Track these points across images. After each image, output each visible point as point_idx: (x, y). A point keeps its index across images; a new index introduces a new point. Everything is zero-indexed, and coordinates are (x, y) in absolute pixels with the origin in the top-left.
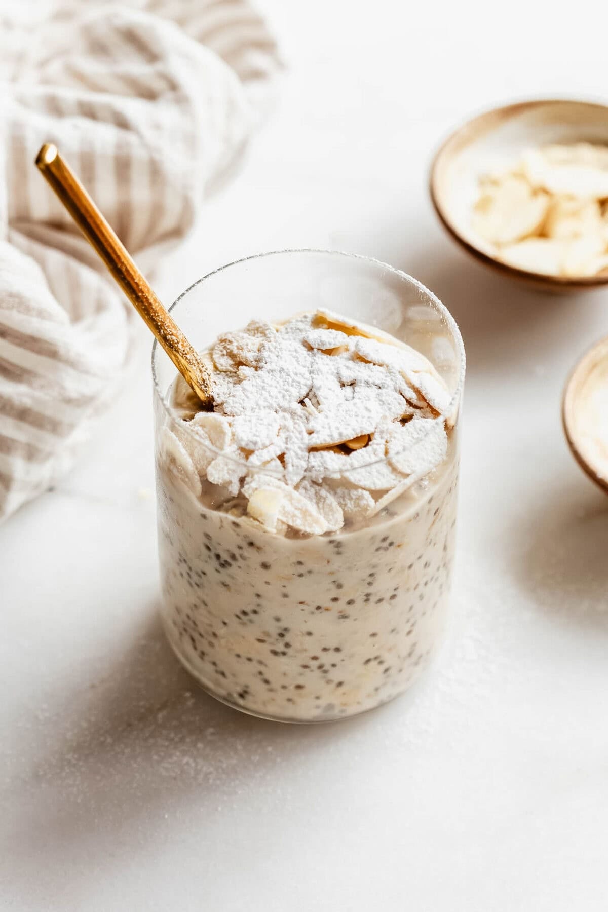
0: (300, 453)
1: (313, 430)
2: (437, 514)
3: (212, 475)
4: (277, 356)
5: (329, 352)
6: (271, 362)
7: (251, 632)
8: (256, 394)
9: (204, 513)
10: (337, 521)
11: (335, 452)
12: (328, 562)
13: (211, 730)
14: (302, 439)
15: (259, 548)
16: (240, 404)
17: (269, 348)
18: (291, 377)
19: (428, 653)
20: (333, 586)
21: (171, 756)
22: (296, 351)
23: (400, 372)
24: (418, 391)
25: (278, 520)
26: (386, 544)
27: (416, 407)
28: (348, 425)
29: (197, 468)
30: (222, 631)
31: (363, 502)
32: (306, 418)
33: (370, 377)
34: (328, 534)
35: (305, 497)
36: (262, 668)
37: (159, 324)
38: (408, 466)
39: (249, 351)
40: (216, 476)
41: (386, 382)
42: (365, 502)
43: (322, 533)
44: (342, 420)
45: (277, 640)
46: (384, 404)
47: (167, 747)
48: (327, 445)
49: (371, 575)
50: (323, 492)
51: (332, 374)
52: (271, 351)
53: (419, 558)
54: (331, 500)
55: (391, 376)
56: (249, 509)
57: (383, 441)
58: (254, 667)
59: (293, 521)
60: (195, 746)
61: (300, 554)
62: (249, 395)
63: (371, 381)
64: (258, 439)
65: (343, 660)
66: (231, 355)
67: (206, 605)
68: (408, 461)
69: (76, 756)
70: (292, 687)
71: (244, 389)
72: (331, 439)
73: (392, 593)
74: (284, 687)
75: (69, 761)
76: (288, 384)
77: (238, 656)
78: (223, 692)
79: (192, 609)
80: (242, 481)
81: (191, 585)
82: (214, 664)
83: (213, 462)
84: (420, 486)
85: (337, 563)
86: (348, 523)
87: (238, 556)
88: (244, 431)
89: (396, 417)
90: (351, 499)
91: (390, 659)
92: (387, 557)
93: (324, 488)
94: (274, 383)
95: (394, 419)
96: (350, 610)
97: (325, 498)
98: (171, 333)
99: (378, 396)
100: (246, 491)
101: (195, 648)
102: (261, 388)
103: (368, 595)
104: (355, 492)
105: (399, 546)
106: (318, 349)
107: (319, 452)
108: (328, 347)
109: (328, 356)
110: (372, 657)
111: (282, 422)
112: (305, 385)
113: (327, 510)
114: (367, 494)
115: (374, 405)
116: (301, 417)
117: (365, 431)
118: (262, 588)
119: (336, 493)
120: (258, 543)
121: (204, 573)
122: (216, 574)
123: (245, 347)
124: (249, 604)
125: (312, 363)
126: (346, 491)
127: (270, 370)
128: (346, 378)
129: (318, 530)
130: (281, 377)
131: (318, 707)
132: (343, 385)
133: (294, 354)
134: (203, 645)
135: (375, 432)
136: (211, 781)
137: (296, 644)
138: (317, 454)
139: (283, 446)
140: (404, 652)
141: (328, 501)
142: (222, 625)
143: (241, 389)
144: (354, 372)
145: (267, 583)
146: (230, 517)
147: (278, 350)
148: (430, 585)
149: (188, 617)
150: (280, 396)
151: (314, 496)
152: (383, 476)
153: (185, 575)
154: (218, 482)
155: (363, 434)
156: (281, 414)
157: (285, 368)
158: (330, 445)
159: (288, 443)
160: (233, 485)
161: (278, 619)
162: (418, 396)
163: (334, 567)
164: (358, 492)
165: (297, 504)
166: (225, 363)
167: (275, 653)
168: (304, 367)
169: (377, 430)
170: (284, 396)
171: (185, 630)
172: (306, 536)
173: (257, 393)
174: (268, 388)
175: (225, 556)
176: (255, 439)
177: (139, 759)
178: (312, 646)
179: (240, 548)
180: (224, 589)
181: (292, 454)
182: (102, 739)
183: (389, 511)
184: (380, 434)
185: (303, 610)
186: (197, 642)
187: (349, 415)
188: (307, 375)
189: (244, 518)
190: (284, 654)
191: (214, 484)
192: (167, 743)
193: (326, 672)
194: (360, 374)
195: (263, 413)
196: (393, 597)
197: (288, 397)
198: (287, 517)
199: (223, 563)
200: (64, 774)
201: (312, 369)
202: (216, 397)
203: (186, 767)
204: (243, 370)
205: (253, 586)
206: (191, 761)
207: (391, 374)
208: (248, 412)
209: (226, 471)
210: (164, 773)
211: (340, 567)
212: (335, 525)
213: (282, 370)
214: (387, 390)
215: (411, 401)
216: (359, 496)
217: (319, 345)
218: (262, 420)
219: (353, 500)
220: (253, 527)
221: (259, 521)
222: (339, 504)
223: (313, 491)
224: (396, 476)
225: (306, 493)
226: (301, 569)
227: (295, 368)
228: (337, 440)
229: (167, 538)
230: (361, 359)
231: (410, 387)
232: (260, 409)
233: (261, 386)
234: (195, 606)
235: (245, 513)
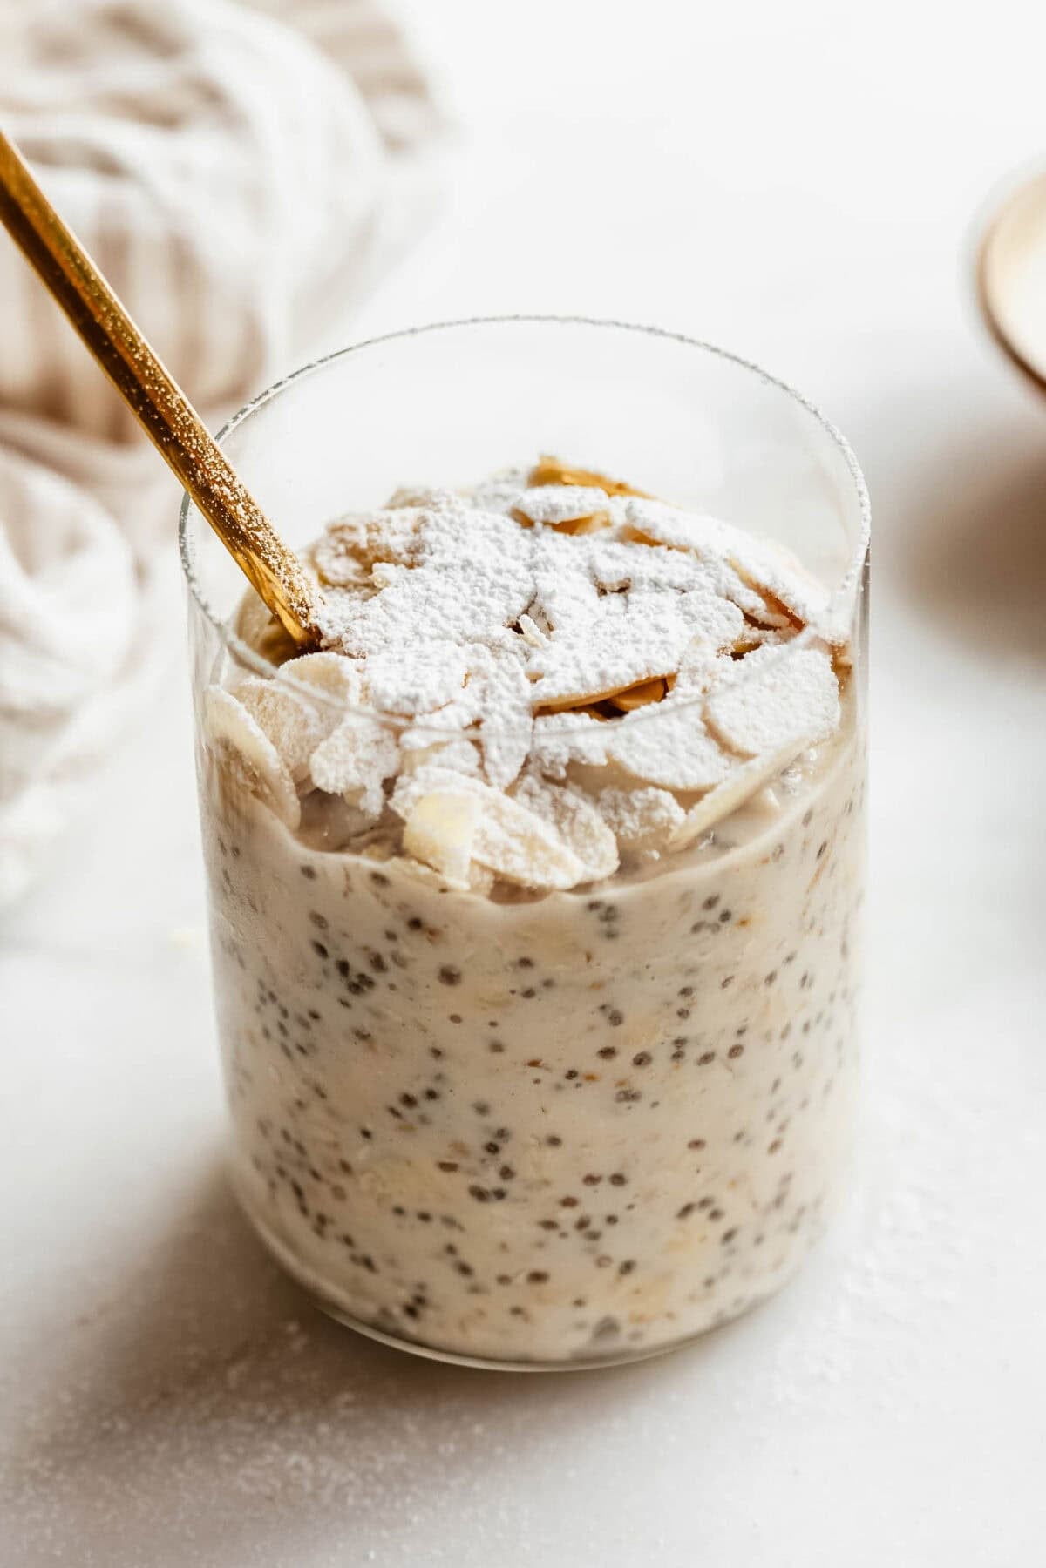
0: (514, 717)
1: (540, 673)
2: (824, 856)
3: (322, 773)
4: (456, 540)
5: (569, 527)
6: (443, 552)
7: (425, 1149)
8: (412, 613)
9: (307, 863)
10: (602, 858)
11: (591, 717)
12: (589, 958)
13: (347, 1397)
14: (518, 690)
15: (433, 933)
16: (378, 632)
17: (437, 524)
18: (488, 579)
19: (817, 1203)
20: (601, 1020)
21: (259, 1454)
22: (497, 528)
23: (725, 560)
24: (768, 595)
25: (474, 862)
26: (713, 916)
27: (764, 626)
28: (617, 657)
29: (288, 766)
30: (360, 1154)
31: (659, 815)
32: (525, 654)
33: (661, 572)
34: (583, 888)
35: (530, 810)
36: (454, 1237)
37: (192, 456)
38: (756, 739)
39: (394, 533)
40: (331, 776)
41: (697, 579)
42: (665, 814)
43: (570, 884)
44: (605, 651)
45: (483, 1161)
46: (694, 619)
47: (251, 1436)
48: (573, 699)
49: (686, 992)
50: (571, 798)
51: (579, 568)
52: (442, 530)
53: (789, 959)
54: (588, 813)
55: (708, 568)
56: (407, 842)
57: (697, 691)
58: (436, 1235)
59: (506, 862)
60: (312, 1431)
61: (526, 939)
62: (396, 613)
63: (664, 579)
64: (421, 692)
65: (631, 1207)
66: (355, 553)
67: (323, 1096)
68: (756, 729)
69: (49, 1463)
70: (521, 1279)
71: (385, 604)
72: (583, 686)
73: (732, 1041)
74: (504, 1280)
75: (34, 1475)
76: (482, 591)
77: (399, 1211)
78: (370, 1309)
79: (292, 1115)
80: (389, 785)
81: (288, 1053)
82: (348, 1241)
83: (323, 745)
84: (784, 786)
85: (609, 959)
86: (629, 865)
87: (387, 961)
88: (388, 679)
89: (723, 644)
90: (632, 809)
91: (737, 1211)
92: (718, 948)
93: (571, 790)
94: (450, 590)
95: (718, 651)
96: (642, 1080)
97: (574, 812)
98: (218, 479)
99: (680, 605)
100: (399, 803)
101: (304, 1210)
102: (424, 602)
103: (679, 1042)
104: (641, 795)
105: (743, 923)
106: (545, 523)
107: (556, 717)
108: (565, 516)
109: (568, 536)
110: (696, 1200)
111: (473, 662)
112: (520, 592)
113: (580, 835)
114: (667, 798)
115: (673, 622)
116: (514, 653)
117: (655, 667)
118: (446, 1035)
119: (597, 800)
120: (430, 919)
121: (315, 1016)
122: (343, 1011)
123: (384, 526)
124: (418, 1078)
125: (532, 552)
126: (620, 795)
127: (441, 565)
128: (609, 575)
129: (562, 878)
130: (466, 580)
131: (580, 1326)
132: (603, 592)
133: (493, 534)
134: (321, 1200)
135: (679, 670)
136: (350, 1501)
137: (525, 1171)
138: (554, 721)
139: (477, 707)
140: (767, 1194)
141: (581, 817)
142: (360, 1139)
143: (379, 604)
144: (626, 563)
145: (455, 1019)
146: (366, 863)
147: (458, 527)
148: (816, 1031)
149: (286, 1135)
150: (465, 615)
151: (549, 808)
152: (702, 761)
153: (275, 1033)
154: (337, 787)
155: (653, 674)
156: (469, 647)
157: (474, 560)
158: (582, 700)
159: (488, 699)
160: (368, 793)
161: (482, 1109)
162: (767, 605)
163: (602, 970)
164: (647, 793)
165: (513, 826)
166: (345, 568)
167: (479, 1194)
168: (516, 558)
169: (681, 667)
170: (473, 616)
171: (282, 1172)
172: (535, 894)
173: (415, 611)
174: (439, 601)
175: (359, 965)
176: (412, 691)
177: (189, 1463)
178: (561, 1171)
179: (391, 936)
180: (362, 1044)
181: (499, 720)
182: (106, 1425)
183: (716, 838)
184: (690, 676)
185: (537, 1081)
186: (307, 1195)
187: (620, 642)
188: (523, 573)
189: (396, 860)
190: (500, 1195)
191: (326, 793)
192: (249, 1428)
193: (595, 1236)
194: (638, 567)
195: (429, 647)
196: (735, 1051)
197: (483, 618)
198: (491, 854)
199: (356, 980)
200: (22, 1501)
201: (534, 560)
202: (324, 627)
203: (294, 1474)
204: (383, 569)
205: (425, 1031)
206: (305, 1461)
207: (708, 564)
208: (396, 647)
209: (351, 766)
210: (246, 1488)
211: (615, 970)
212: (599, 867)
213: (467, 565)
214: (699, 593)
215: (754, 614)
216: (650, 802)
217: (545, 513)
218: (427, 657)
219: (638, 813)
220: (418, 879)
221: (429, 866)
222: (606, 822)
223: (546, 797)
224: (730, 761)
225: (531, 802)
226: (531, 978)
227: (498, 561)
228: (595, 688)
229: (231, 950)
230: (638, 537)
231: (750, 588)
232: (422, 641)
233: (422, 597)
234: (300, 1104)
235: (399, 851)
